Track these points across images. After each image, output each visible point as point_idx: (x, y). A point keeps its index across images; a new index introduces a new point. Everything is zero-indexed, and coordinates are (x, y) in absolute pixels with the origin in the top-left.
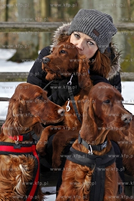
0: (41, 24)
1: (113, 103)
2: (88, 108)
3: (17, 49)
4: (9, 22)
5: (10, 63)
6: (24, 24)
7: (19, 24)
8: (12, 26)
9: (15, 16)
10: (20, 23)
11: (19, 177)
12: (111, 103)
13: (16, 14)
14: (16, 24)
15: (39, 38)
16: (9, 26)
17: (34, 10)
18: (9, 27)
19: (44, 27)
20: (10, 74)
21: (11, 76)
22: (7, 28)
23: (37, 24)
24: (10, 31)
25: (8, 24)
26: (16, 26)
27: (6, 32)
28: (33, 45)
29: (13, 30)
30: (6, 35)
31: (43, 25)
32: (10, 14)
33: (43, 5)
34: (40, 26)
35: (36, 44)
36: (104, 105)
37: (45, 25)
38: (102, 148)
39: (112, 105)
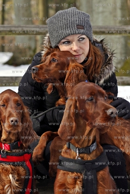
0: (38, 27)
1: (97, 99)
2: (71, 106)
3: (14, 52)
4: (5, 25)
5: (7, 67)
6: (20, 27)
7: (15, 27)
8: (8, 29)
9: (11, 18)
10: (17, 26)
11: (8, 187)
12: (94, 101)
13: (12, 16)
14: (12, 27)
15: (36, 41)
16: (5, 29)
17: (31, 12)
18: (5, 31)
19: (41, 30)
20: (7, 79)
21: (7, 80)
22: (3, 31)
23: (34, 27)
24: (6, 34)
25: (4, 27)
26: (13, 29)
27: (2, 36)
28: (30, 48)
29: (10, 33)
30: (3, 38)
31: (40, 28)
32: (6, 16)
33: (41, 7)
34: (38, 29)
35: (33, 47)
36: (88, 103)
37: (43, 28)
38: (91, 151)
39: (96, 102)
